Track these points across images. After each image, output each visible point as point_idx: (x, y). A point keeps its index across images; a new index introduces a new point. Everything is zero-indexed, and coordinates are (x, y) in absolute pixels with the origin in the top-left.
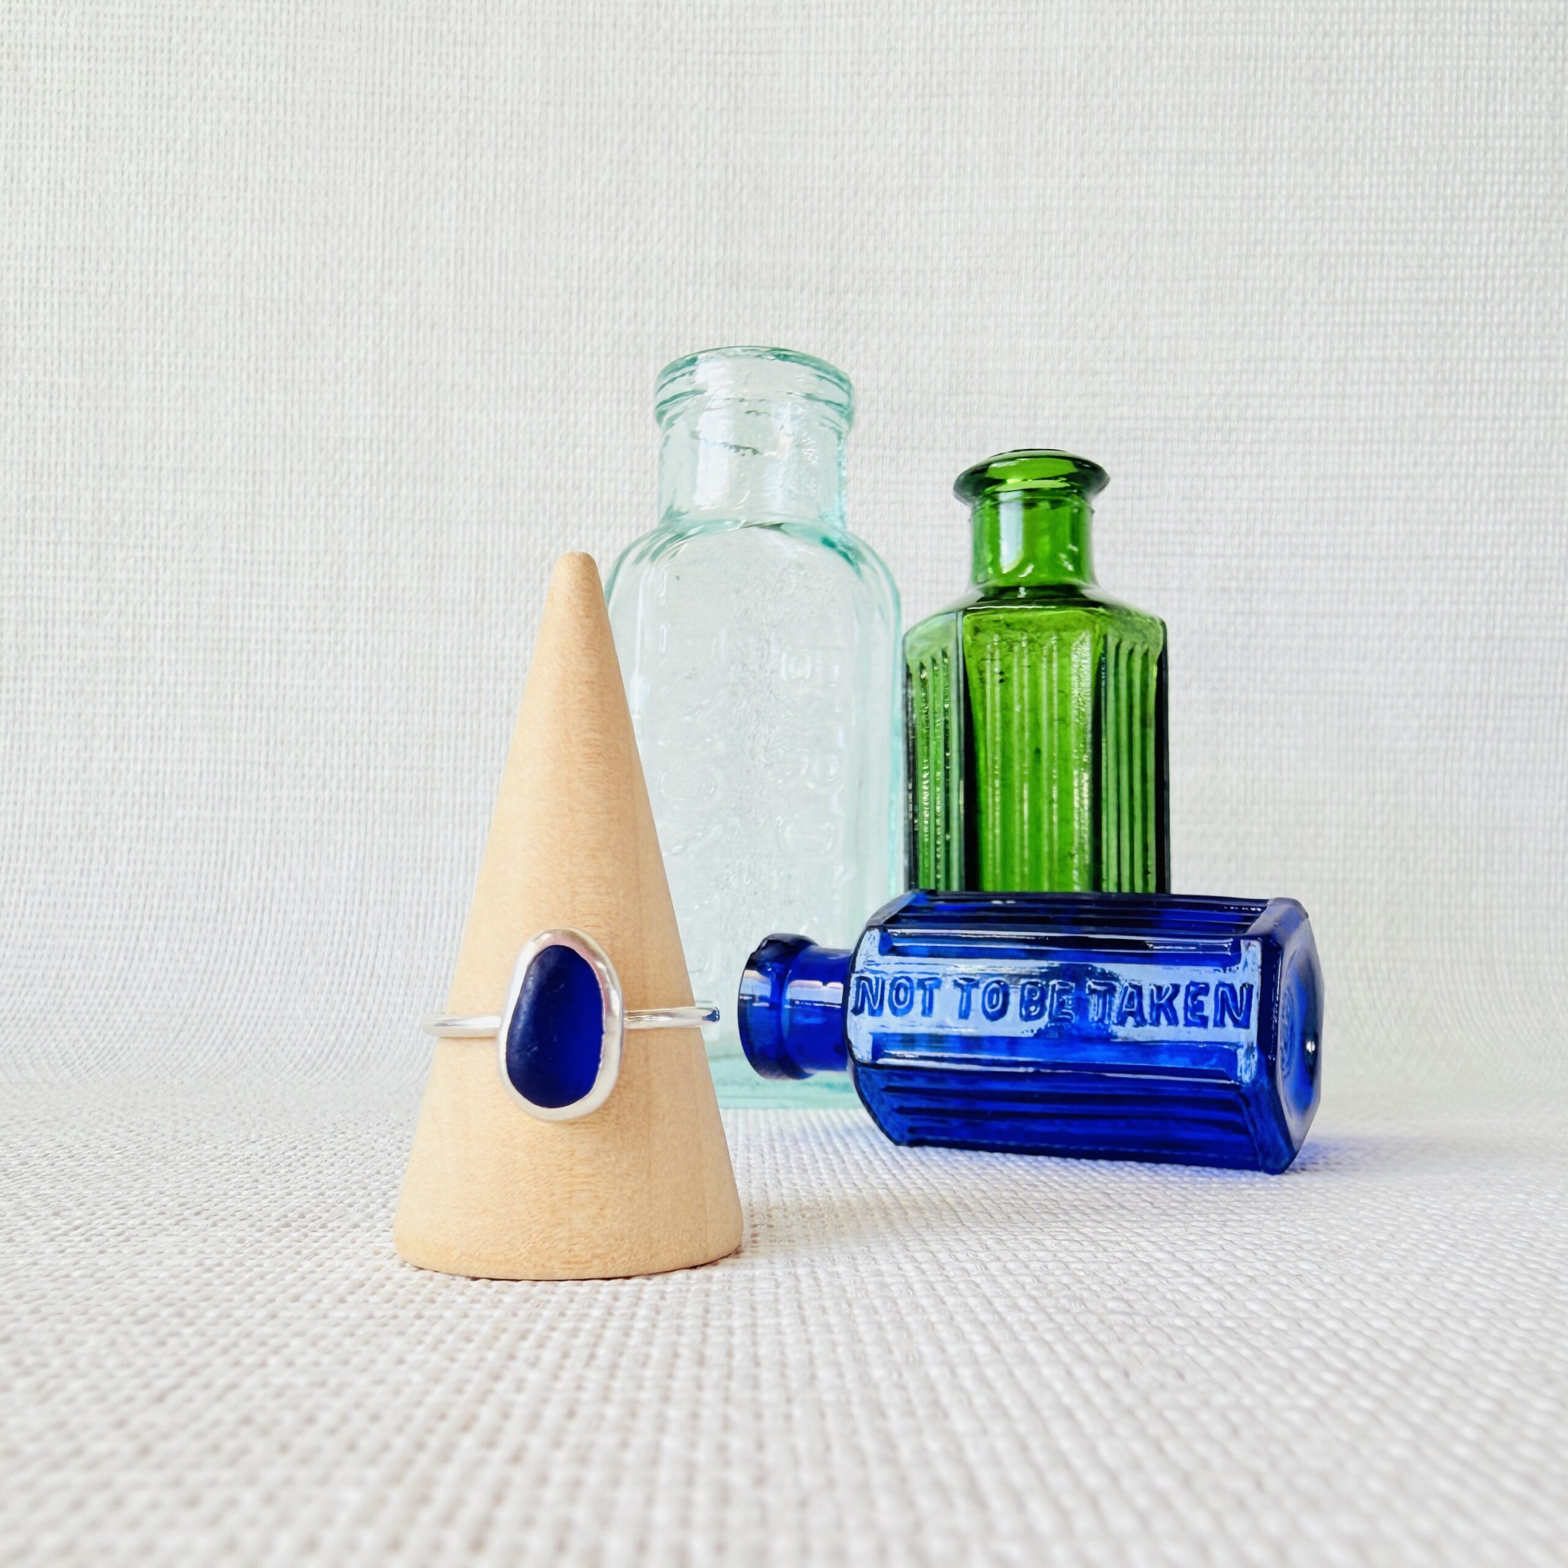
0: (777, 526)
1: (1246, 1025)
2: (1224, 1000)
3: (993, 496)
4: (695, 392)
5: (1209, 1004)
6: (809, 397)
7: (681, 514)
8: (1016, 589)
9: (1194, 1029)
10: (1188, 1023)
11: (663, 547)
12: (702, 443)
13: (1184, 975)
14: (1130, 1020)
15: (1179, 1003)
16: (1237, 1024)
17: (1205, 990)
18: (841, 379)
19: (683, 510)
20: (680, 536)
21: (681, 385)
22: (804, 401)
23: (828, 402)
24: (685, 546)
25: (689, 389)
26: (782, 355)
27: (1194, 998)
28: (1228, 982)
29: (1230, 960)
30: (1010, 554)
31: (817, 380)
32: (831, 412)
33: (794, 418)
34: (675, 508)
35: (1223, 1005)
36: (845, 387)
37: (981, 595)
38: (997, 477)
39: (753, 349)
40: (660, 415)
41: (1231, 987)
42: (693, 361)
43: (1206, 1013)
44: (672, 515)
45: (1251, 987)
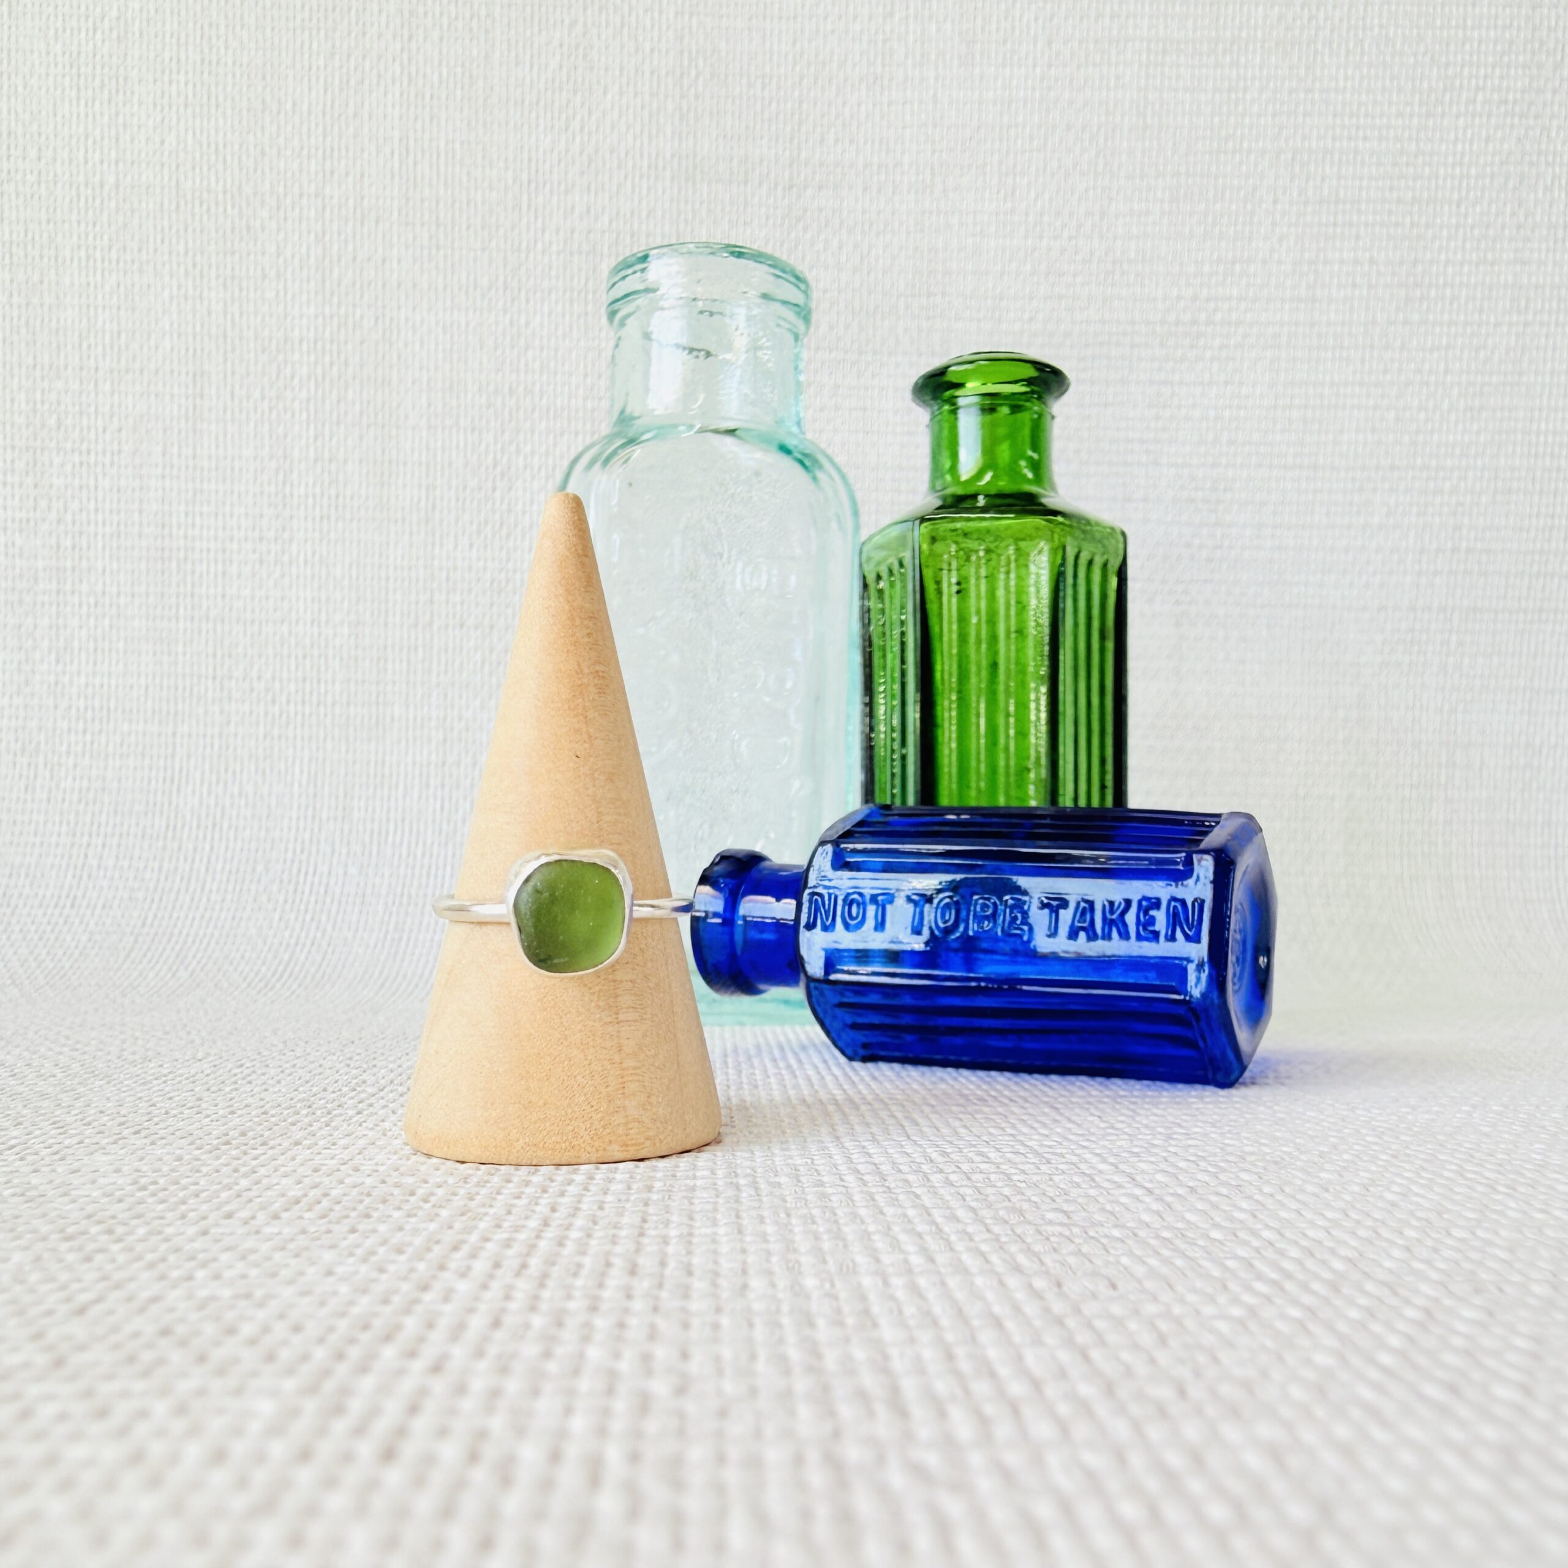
0: (731, 432)
1: (1197, 939)
2: (1176, 914)
3: (952, 401)
4: (647, 290)
5: (1160, 918)
6: (765, 296)
7: (635, 418)
8: (974, 497)
9: (1145, 944)
10: (1139, 937)
11: (614, 453)
12: (655, 345)
13: (1136, 889)
14: (1082, 935)
15: (1131, 918)
16: (1188, 938)
17: (1156, 904)
18: (797, 278)
19: (636, 414)
20: (632, 441)
21: (633, 283)
22: (760, 301)
23: (785, 303)
24: (637, 452)
25: (641, 287)
26: (738, 253)
27: (1146, 913)
28: (1179, 896)
29: (1183, 874)
30: (969, 460)
31: (772, 278)
32: (789, 314)
33: (749, 319)
34: (628, 411)
35: (1174, 920)
36: (802, 286)
37: (939, 503)
38: (955, 380)
39: (707, 245)
40: (612, 315)
41: (1183, 902)
42: (645, 258)
43: (1157, 928)
44: (624, 419)
45: (1203, 901)
